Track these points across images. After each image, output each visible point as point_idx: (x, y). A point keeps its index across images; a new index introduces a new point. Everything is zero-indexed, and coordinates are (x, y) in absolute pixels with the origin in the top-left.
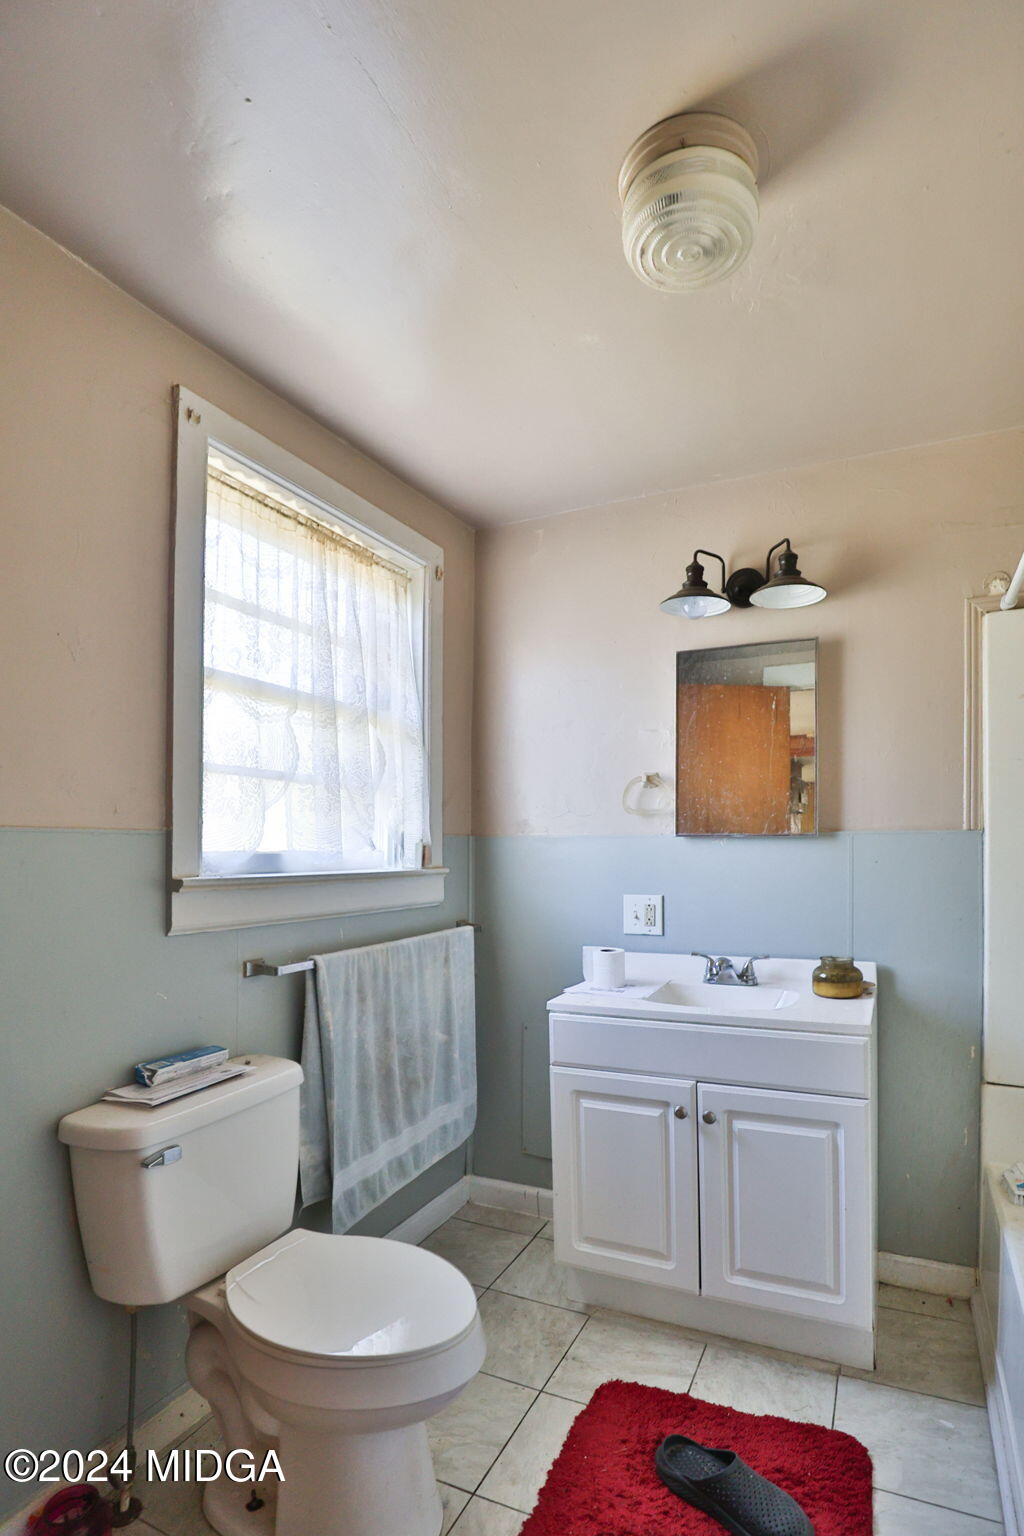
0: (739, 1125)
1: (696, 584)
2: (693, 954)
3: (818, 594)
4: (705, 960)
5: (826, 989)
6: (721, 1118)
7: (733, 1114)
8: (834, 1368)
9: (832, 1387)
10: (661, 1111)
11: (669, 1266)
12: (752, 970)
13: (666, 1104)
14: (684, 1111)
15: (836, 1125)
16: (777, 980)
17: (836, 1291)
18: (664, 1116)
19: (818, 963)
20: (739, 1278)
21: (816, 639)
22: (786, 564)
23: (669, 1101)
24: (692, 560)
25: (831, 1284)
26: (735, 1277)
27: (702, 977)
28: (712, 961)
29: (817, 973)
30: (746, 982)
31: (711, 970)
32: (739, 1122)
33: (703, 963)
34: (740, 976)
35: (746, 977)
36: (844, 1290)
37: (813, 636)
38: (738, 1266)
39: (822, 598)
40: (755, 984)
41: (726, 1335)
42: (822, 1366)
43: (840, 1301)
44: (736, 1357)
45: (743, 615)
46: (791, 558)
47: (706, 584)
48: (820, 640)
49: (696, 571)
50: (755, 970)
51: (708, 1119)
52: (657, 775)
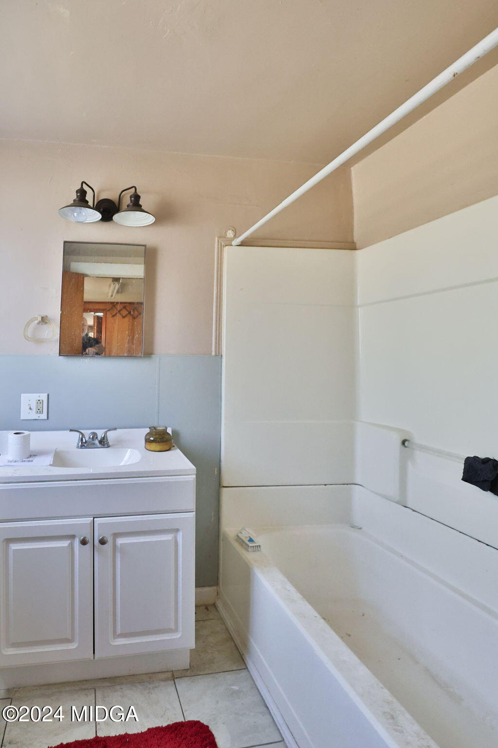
0: (120, 541)
1: (81, 200)
2: (71, 430)
3: (151, 219)
4: (78, 434)
5: (154, 446)
6: (110, 540)
7: (116, 535)
8: (169, 675)
9: (173, 689)
10: (69, 542)
11: (73, 646)
12: (107, 438)
13: (73, 537)
14: (87, 539)
15: (177, 530)
16: (121, 444)
17: (176, 630)
18: (71, 546)
19: (148, 430)
20: (120, 639)
21: (145, 246)
22: (134, 200)
23: (75, 534)
24: (80, 186)
25: (173, 626)
26: (116, 640)
27: (76, 444)
28: (83, 435)
29: (148, 437)
30: (104, 445)
31: (82, 440)
32: (120, 539)
33: (76, 436)
34: (100, 442)
35: (104, 443)
36: (180, 628)
37: (144, 244)
38: (119, 632)
39: (152, 223)
40: (108, 447)
41: (105, 677)
42: (163, 676)
43: (178, 635)
44: (116, 691)
45: (106, 225)
46: (136, 198)
47: (88, 202)
48: (147, 247)
49: (82, 193)
50: (109, 439)
51: (103, 542)
52: (47, 316)
